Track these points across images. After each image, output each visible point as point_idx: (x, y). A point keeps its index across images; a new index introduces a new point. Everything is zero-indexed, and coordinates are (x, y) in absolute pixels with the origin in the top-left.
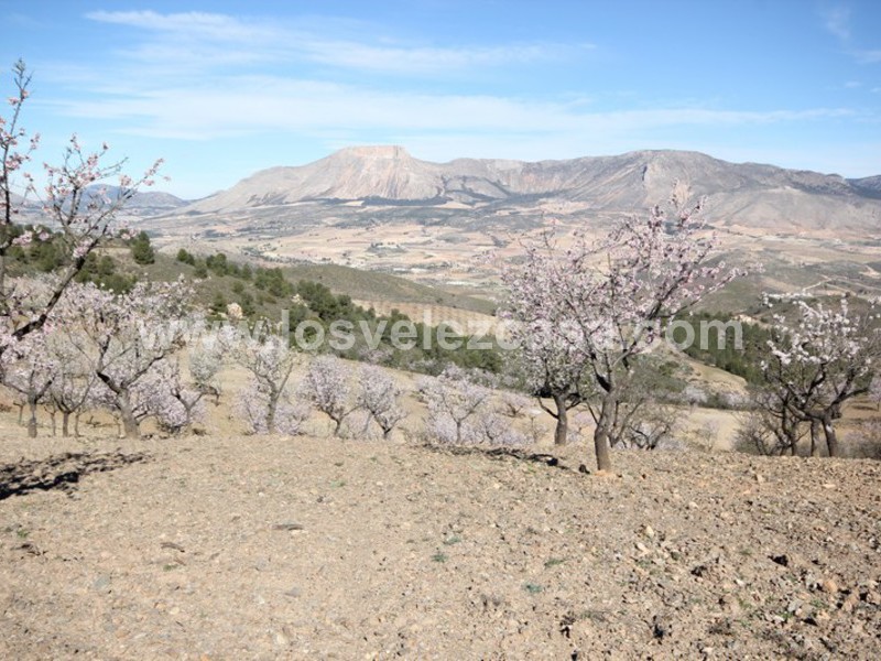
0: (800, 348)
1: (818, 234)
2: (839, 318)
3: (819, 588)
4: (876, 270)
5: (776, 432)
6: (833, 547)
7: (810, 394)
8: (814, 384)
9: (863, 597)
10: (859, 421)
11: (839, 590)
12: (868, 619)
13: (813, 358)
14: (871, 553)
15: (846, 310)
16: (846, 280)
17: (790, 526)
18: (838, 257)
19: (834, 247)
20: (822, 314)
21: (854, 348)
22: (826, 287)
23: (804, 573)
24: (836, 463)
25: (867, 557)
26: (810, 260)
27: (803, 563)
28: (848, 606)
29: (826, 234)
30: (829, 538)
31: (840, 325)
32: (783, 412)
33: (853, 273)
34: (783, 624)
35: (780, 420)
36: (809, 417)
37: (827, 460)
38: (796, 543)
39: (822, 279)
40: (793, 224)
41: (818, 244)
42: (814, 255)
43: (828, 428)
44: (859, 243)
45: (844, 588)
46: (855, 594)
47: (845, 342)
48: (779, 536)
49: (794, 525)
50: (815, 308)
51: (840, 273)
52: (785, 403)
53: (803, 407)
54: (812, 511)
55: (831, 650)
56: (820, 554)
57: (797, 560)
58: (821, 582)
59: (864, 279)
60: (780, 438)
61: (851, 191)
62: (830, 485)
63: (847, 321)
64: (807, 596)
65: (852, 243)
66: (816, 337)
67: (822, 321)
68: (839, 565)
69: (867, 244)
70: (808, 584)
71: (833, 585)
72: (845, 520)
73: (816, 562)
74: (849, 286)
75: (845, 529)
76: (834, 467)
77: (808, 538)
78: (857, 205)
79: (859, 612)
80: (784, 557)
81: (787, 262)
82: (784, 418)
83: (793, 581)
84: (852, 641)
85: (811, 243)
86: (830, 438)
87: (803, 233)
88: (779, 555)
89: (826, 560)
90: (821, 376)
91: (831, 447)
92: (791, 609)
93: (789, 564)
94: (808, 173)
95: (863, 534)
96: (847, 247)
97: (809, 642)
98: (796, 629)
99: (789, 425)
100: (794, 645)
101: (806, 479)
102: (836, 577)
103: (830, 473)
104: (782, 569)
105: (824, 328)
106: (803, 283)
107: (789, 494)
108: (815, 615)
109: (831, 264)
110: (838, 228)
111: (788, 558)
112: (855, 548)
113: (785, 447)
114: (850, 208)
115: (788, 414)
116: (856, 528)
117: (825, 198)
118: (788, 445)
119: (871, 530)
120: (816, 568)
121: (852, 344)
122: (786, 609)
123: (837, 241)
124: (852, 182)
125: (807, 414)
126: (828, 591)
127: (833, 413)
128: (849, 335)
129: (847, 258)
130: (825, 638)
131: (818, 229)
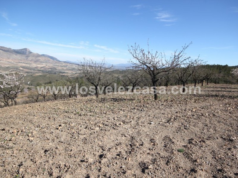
0: (5, 84)
1: (8, 60)
2: (13, 78)
3: (13, 132)
4: (22, 68)
5: (4, 103)
6: (15, 123)
7: (9, 93)
8: (10, 91)
9: (22, 131)
10: (23, 97)
11: (17, 132)
12: (23, 135)
13: (9, 86)
14: (23, 122)
15: (15, 76)
16: (16, 70)
17: (5, 122)
18: (13, 65)
19: (12, 63)
20: (10, 77)
21: (17, 83)
22: (11, 71)
23: (9, 131)
24: (17, 106)
25: (23, 123)
26: (7, 66)
27: (9, 129)
28: (19, 134)
29: (10, 60)
30: (15, 122)
31: (14, 79)
32: (4, 98)
33: (17, 68)
34: (4, 143)
35: (4, 100)
36: (10, 98)
37: (15, 106)
38: (7, 125)
39: (10, 70)
40: (2, 58)
41: (9, 62)
42: (8, 65)
43: (15, 100)
44: (17, 62)
45: (18, 131)
46: (20, 131)
47: (16, 82)
48: (3, 125)
49: (6, 121)
50: (8, 76)
51: (14, 68)
52: (4, 96)
53: (8, 96)
54: (11, 117)
55: (15, 144)
56: (13, 126)
57: (7, 128)
58: (13, 131)
59: (20, 70)
60: (5, 104)
61: (14, 52)
62: (15, 111)
63: (15, 78)
64: (10, 135)
65: (16, 62)
66: (9, 82)
67: (10, 78)
68: (17, 127)
69: (19, 63)
70: (10, 133)
71: (15, 131)
72: (18, 117)
73: (12, 128)
74: (17, 71)
75: (18, 119)
76: (16, 107)
77: (10, 123)
78: (16, 55)
79: (21, 134)
80: (4, 129)
81: (1, 66)
82: (5, 99)
83: (6, 133)
84: (19, 141)
85: (7, 62)
86: (15, 102)
87: (4, 60)
88: (3, 129)
89: (14, 126)
90: (11, 90)
91: (16, 103)
92: (6, 139)
93: (5, 130)
94: (3, 47)
95: (22, 119)
96: (15, 63)
97: (10, 145)
98: (7, 143)
99: (6, 101)
100: (7, 146)
101: (10, 111)
102: (16, 129)
103: (15, 109)
104: (4, 131)
105: (10, 80)
106: (6, 71)
107: (5, 115)
108: (11, 138)
109: (12, 67)
110: (12, 59)
111: (5, 129)
112: (20, 122)
113: (6, 105)
114: (14, 55)
115: (5, 98)
116: (20, 118)
117: (8, 53)
118: (7, 105)
119: (23, 118)
120: (12, 129)
121: (17, 82)
122: (5, 140)
123: (13, 62)
124: (14, 50)
125: (9, 98)
126: (15, 132)
127: (16, 96)
128: (16, 81)
129: (15, 65)
130: (14, 142)
131: (8, 59)
